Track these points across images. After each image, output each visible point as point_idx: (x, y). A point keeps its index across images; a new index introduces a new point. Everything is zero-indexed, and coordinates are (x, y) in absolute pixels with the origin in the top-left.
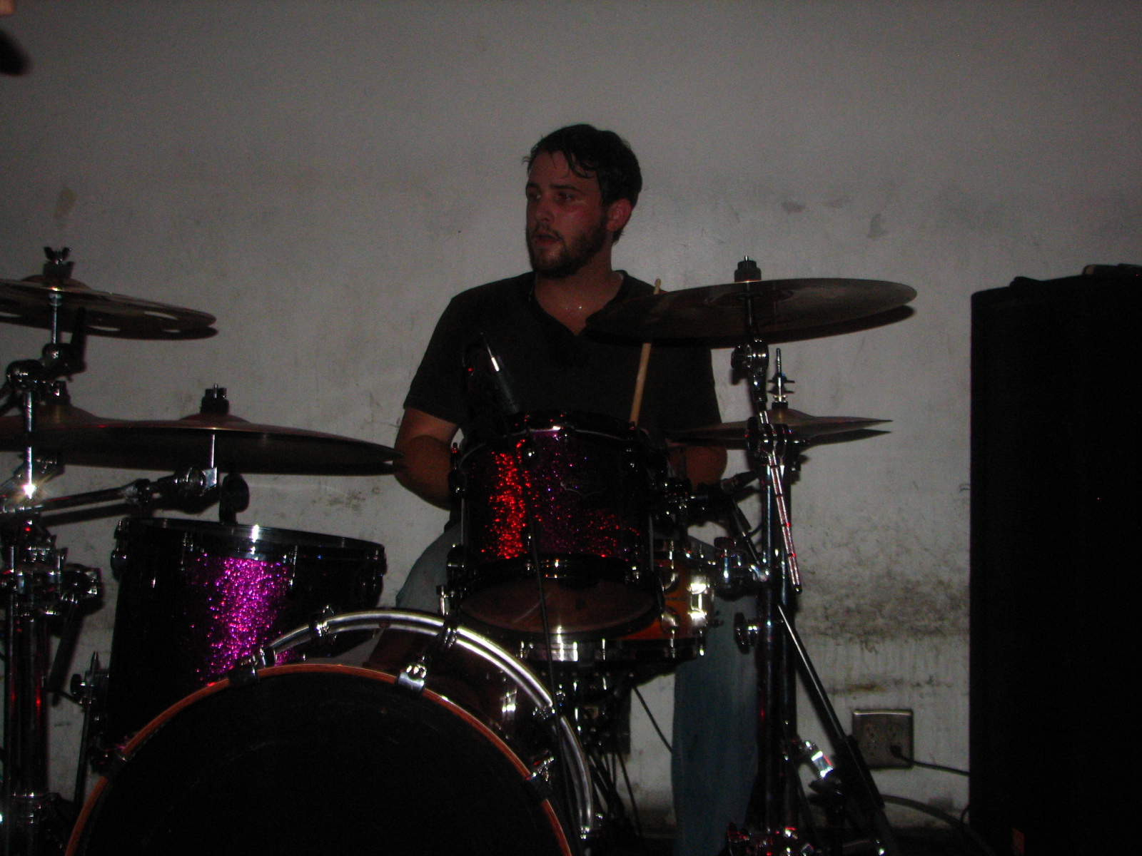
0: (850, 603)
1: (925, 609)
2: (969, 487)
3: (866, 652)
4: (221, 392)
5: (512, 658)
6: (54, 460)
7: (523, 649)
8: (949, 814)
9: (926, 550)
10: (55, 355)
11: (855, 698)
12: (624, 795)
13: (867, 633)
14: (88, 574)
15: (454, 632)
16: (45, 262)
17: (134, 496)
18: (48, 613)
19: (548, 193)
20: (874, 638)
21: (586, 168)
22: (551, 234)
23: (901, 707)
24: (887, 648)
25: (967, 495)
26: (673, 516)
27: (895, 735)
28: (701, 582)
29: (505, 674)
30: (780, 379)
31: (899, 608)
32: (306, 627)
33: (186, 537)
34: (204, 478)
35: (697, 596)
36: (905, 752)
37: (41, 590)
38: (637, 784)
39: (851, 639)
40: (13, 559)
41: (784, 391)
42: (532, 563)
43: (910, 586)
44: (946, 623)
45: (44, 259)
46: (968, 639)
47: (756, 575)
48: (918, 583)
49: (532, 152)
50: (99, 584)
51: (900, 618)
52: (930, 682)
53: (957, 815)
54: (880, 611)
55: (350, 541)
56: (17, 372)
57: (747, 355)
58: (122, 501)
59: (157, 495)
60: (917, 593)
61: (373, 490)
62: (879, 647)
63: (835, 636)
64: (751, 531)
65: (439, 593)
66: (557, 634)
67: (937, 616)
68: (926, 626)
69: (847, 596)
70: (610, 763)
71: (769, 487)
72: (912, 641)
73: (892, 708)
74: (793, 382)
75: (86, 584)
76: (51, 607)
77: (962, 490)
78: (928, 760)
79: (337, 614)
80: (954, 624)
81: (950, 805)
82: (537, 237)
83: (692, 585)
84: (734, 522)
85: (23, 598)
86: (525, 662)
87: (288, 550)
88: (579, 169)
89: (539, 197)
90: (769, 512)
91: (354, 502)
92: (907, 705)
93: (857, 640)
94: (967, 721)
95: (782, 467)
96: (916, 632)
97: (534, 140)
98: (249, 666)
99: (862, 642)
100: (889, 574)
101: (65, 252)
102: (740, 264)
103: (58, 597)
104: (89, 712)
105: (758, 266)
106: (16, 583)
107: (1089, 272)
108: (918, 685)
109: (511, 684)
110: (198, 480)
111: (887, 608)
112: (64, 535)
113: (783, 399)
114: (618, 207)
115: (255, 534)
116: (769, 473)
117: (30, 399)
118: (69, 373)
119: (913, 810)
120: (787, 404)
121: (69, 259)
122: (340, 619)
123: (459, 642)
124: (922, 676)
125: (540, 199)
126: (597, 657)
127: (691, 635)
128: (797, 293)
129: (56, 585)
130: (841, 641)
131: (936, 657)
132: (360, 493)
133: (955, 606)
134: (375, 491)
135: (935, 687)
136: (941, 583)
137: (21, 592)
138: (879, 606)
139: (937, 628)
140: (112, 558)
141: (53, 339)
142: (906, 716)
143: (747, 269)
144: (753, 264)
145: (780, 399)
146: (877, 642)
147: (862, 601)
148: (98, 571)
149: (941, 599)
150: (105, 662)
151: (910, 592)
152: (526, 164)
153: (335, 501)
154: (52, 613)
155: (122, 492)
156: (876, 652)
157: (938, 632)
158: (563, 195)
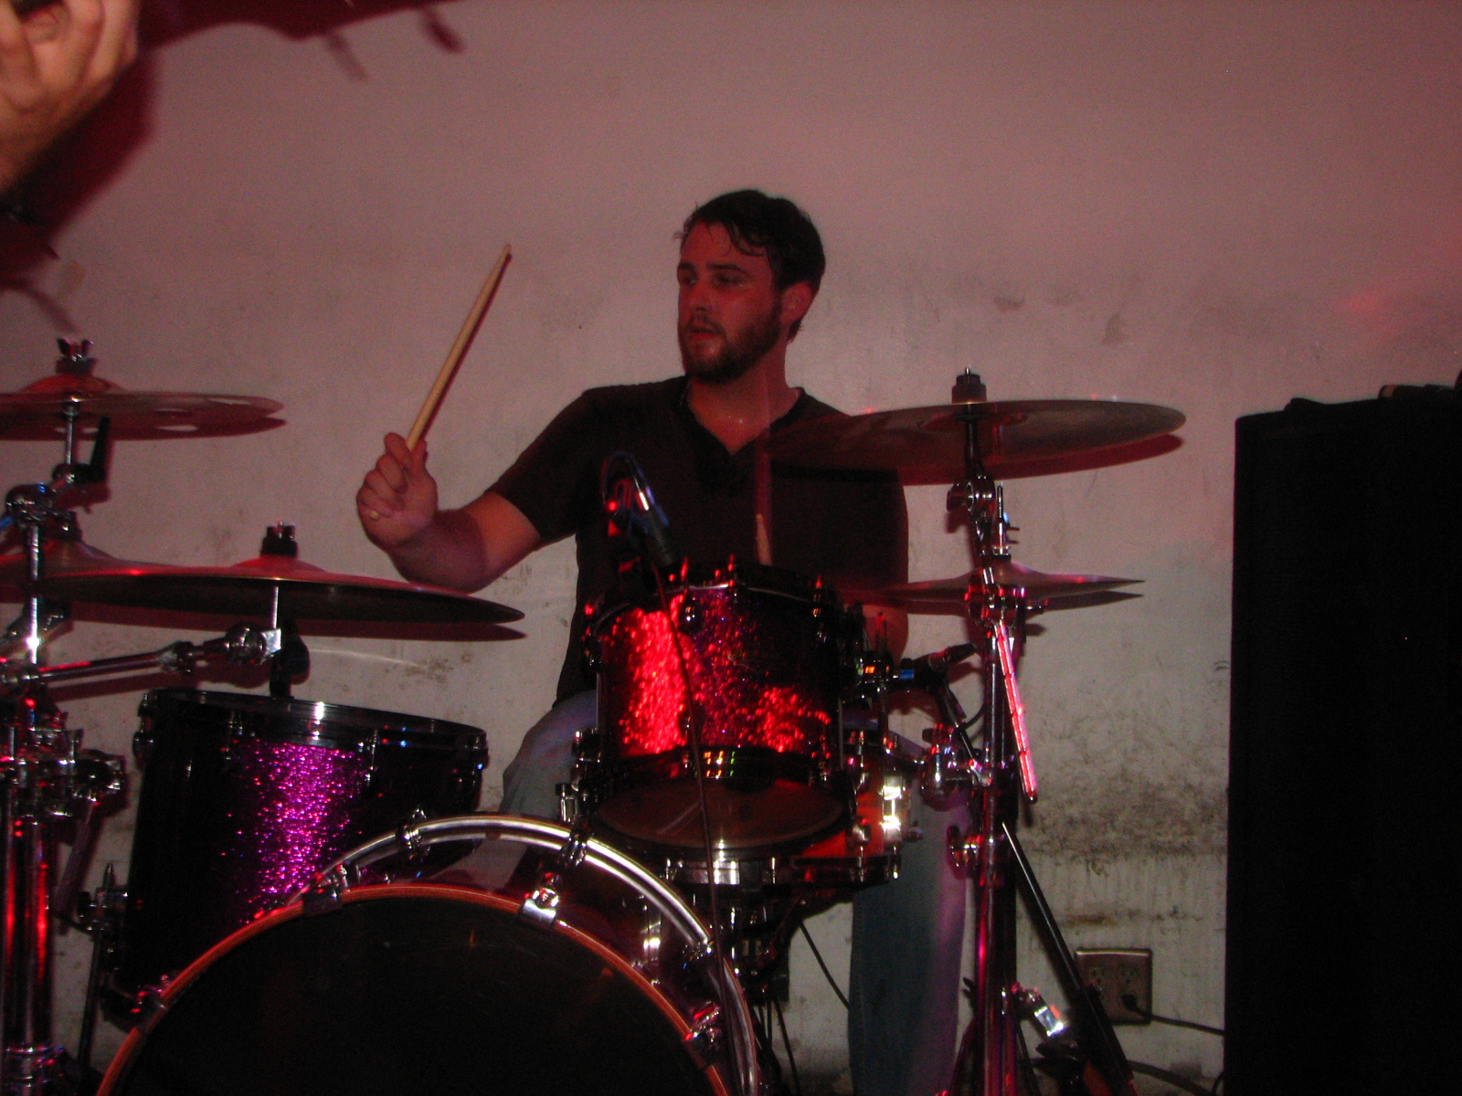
0: (1074, 811)
1: (1169, 820)
2: (1229, 666)
3: (1093, 873)
4: (288, 531)
5: (655, 880)
6: (60, 614)
7: (669, 868)
8: (1196, 1083)
9: (1171, 745)
10: (70, 478)
11: (1077, 933)
12: (782, 1055)
13: (1094, 851)
14: (109, 763)
15: (584, 845)
16: (58, 359)
17: (171, 663)
18: (57, 813)
19: (705, 276)
20: (1103, 856)
21: (752, 243)
22: (708, 327)
23: (1136, 946)
24: (1120, 870)
25: (1226, 675)
26: (870, 701)
27: (1128, 981)
28: (895, 785)
29: (646, 901)
30: (1001, 525)
31: (1136, 818)
32: (392, 836)
33: (233, 716)
34: (263, 641)
35: (888, 803)
36: (1141, 1004)
37: (49, 783)
38: (796, 1040)
39: (1073, 858)
40: (12, 743)
41: (1007, 541)
42: (691, 758)
43: (1150, 791)
44: (1195, 838)
45: (57, 354)
46: (1224, 859)
47: (976, 778)
48: (1161, 787)
49: (685, 226)
50: (124, 779)
51: (1138, 832)
52: (1174, 913)
53: (1208, 1086)
54: (1112, 822)
55: (441, 724)
56: (20, 501)
57: (968, 495)
58: (156, 670)
59: (202, 663)
60: (1159, 800)
61: (463, 657)
62: (1110, 869)
63: (1053, 854)
64: (966, 720)
65: (559, 792)
66: (719, 850)
67: (1185, 829)
68: (1169, 842)
69: (1071, 802)
70: (766, 1015)
71: (994, 665)
72: (1151, 861)
73: (1124, 945)
74: (1017, 529)
75: (107, 776)
76: (62, 805)
77: (1219, 668)
78: (1170, 1014)
79: (431, 818)
80: (1205, 840)
81: (1197, 1072)
82: (691, 330)
83: (885, 787)
84: (945, 709)
85: (25, 793)
86: (671, 885)
87: (366, 735)
88: (743, 244)
89: (693, 282)
90: (993, 698)
91: (439, 672)
92: (1143, 943)
93: (1082, 859)
94: (1222, 964)
95: (1012, 640)
96: (1156, 849)
97: (687, 210)
98: (328, 889)
99: (1087, 862)
100: (1124, 775)
101: (85, 346)
102: (959, 379)
103: (69, 792)
104: (100, 940)
105: (983, 381)
106: (16, 774)
107: (1388, 394)
108: (1159, 917)
109: (654, 913)
110: (256, 644)
111: (1121, 818)
112: (77, 713)
113: (1005, 551)
114: (794, 294)
115: (320, 712)
116: (994, 647)
117: (36, 536)
118: (87, 503)
119: (1149, 1078)
120: (1009, 557)
121: (91, 355)
122: (433, 826)
123: (589, 858)
124: (1164, 906)
125: (694, 284)
126: (765, 880)
127: (881, 852)
128: (1032, 417)
129: (66, 778)
130: (1061, 860)
131: (1182, 882)
132: (447, 660)
133: (1207, 819)
134: (466, 658)
135: (1181, 921)
136: (1189, 787)
137: (23, 786)
138: (1109, 817)
139: (1183, 845)
140: (134, 742)
141: (66, 458)
142: (1144, 958)
143: (968, 385)
144: (977, 377)
145: (1001, 552)
146: (1108, 862)
147: (1089, 810)
148: (122, 760)
149: (1189, 808)
150: (122, 876)
151: (1150, 798)
152: (678, 242)
153: (412, 671)
154: (61, 814)
155: (157, 659)
156: (1107, 875)
157: (1185, 849)
158: (725, 278)
